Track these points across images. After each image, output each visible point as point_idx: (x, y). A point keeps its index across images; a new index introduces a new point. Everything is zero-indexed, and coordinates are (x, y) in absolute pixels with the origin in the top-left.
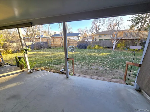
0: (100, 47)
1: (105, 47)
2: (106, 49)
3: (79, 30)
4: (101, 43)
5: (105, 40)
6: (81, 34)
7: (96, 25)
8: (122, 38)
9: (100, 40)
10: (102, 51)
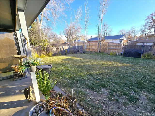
6: (125, 36)
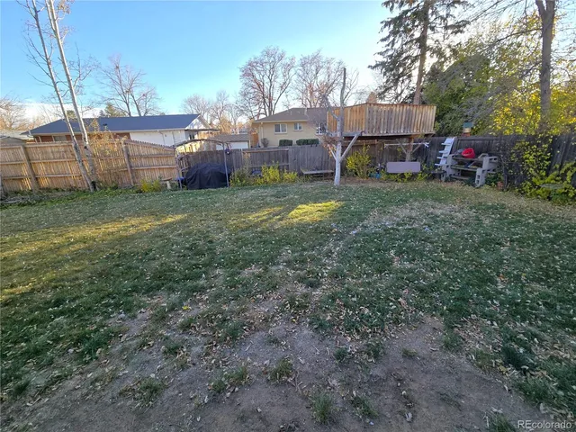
0: (286, 176)
1: (305, 173)
2: (311, 182)
3: (190, 102)
4: (286, 156)
5: (299, 142)
6: (201, 120)
7: (260, 86)
8: (364, 135)
9: (284, 143)
10: (296, 193)
